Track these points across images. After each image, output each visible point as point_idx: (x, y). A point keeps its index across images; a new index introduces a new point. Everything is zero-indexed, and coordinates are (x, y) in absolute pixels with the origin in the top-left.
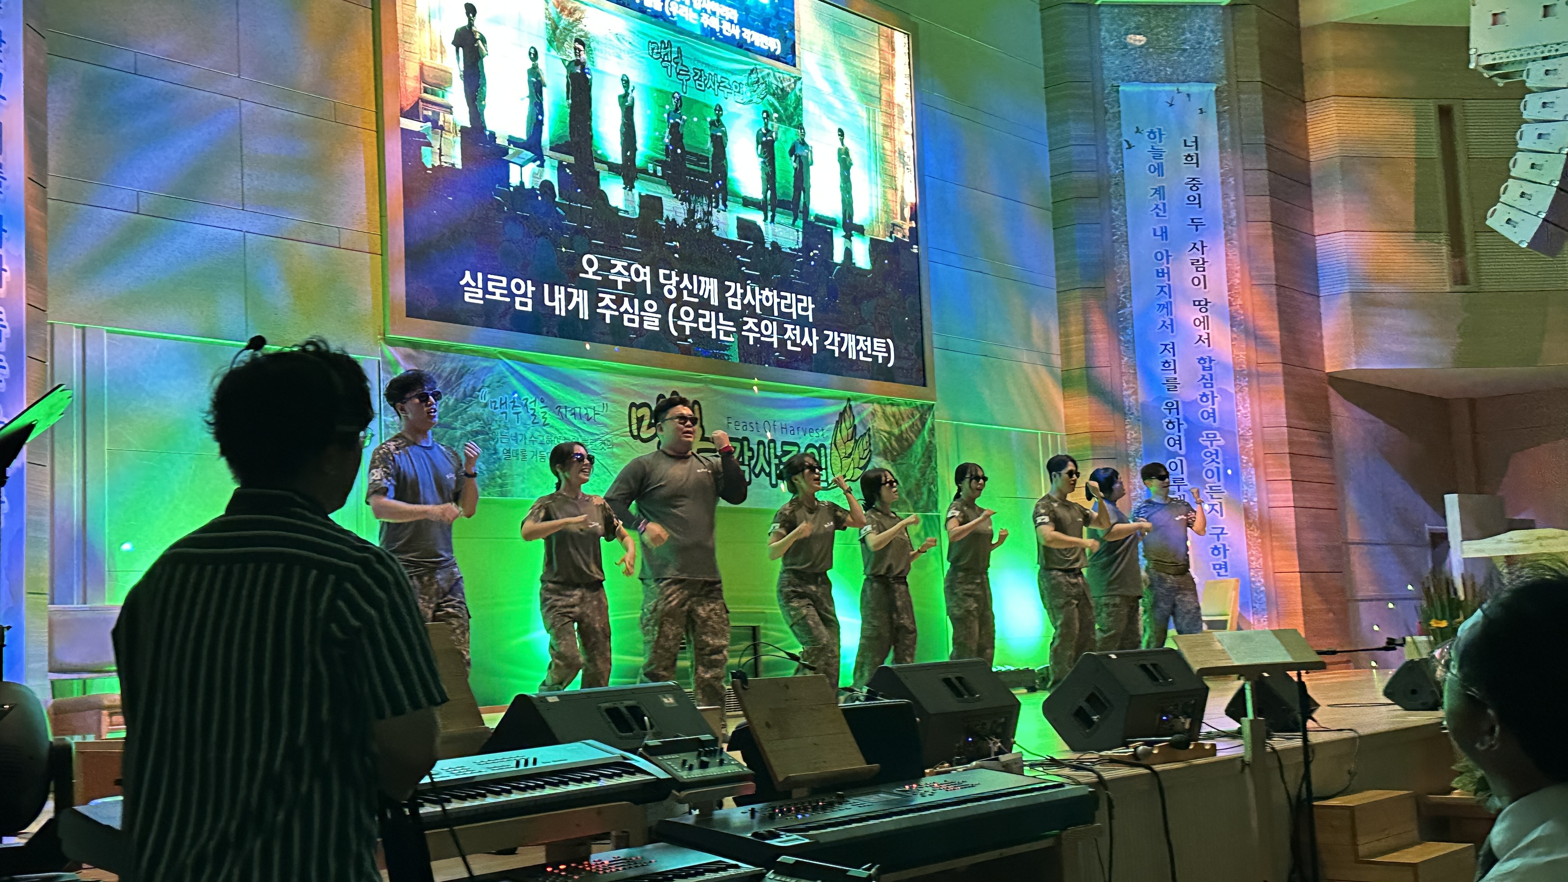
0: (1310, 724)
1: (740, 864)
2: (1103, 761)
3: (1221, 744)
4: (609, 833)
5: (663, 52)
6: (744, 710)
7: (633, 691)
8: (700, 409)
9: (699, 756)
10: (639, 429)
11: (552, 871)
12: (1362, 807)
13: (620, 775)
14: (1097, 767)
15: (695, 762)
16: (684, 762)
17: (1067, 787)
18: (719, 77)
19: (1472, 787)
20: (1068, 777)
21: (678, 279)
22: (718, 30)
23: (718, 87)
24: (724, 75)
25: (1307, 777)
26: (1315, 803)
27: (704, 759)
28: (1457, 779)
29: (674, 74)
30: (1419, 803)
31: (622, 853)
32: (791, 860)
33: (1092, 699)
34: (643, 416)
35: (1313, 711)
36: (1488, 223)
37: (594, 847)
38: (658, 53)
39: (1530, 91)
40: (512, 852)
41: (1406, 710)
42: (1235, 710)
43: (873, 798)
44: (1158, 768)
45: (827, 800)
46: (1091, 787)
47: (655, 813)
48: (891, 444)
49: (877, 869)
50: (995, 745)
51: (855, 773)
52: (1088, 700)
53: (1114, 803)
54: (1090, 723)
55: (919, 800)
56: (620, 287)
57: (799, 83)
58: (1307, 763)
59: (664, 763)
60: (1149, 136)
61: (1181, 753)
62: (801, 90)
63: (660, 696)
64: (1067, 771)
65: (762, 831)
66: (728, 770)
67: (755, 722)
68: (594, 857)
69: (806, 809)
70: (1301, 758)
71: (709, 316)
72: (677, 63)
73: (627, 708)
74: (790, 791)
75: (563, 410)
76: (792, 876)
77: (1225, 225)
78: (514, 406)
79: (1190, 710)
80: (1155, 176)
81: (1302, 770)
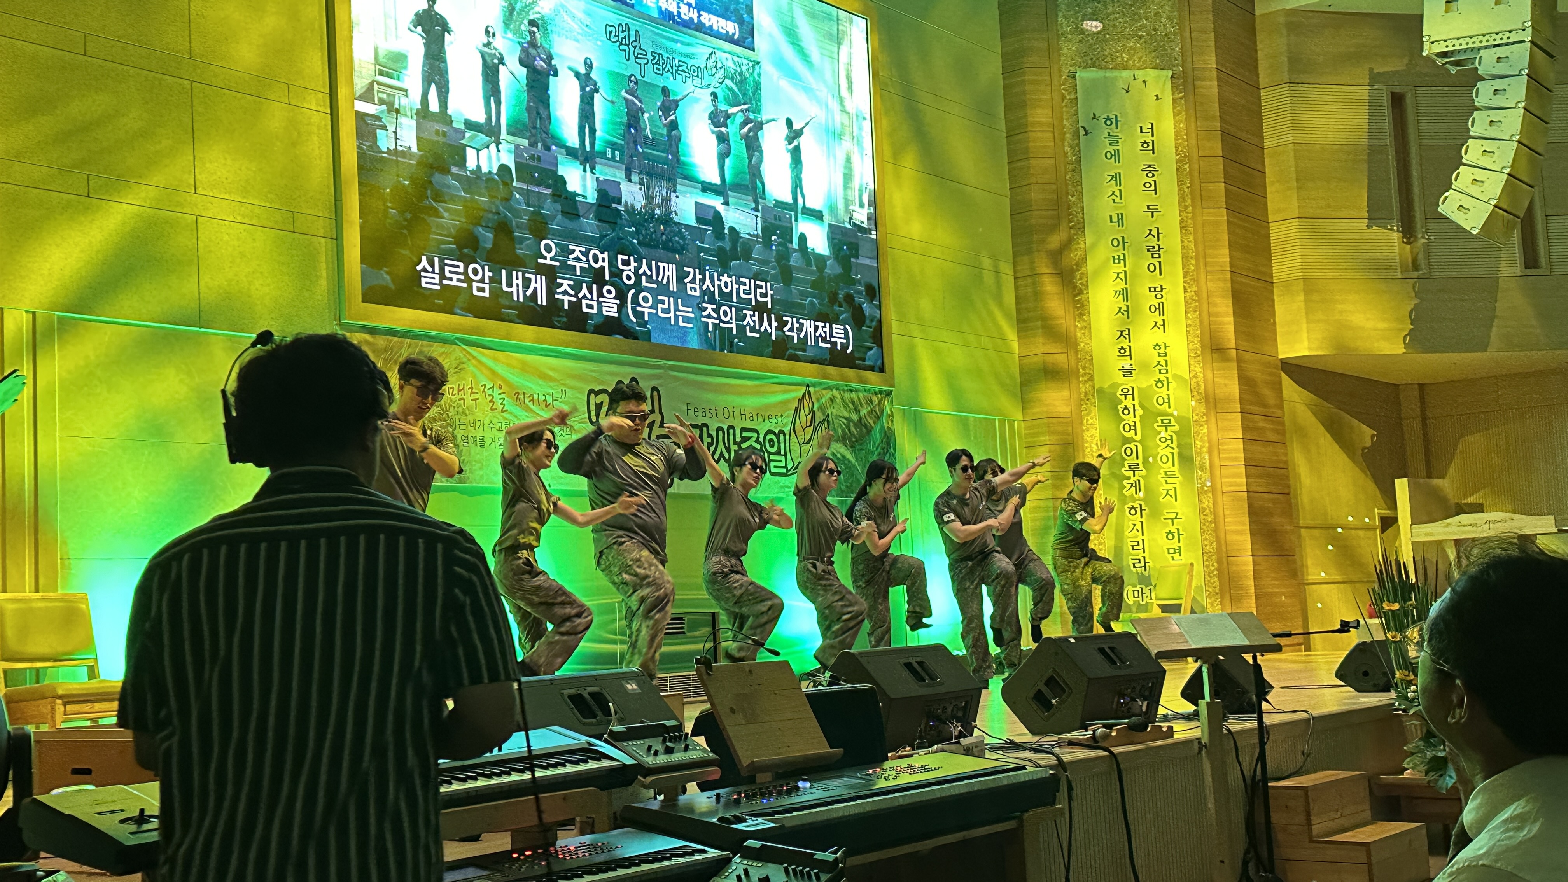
0: (1265, 705)
1: (707, 849)
2: (1060, 743)
3: (1178, 726)
4: (574, 819)
5: (621, 35)
6: (707, 694)
7: (596, 678)
8: (659, 395)
9: (664, 741)
10: (598, 415)
11: (518, 858)
12: (1315, 787)
13: (586, 762)
14: (1057, 750)
15: (660, 748)
16: (650, 748)
17: (1029, 769)
18: (677, 61)
19: (1423, 768)
20: (1029, 760)
21: (636, 264)
22: (676, 14)
23: (677, 71)
24: (682, 59)
25: (1262, 757)
26: (1269, 784)
27: (669, 744)
28: (1408, 760)
29: (632, 58)
30: (1371, 782)
31: (587, 839)
32: (757, 844)
33: (1051, 682)
34: (602, 403)
35: (1267, 693)
36: (1439, 209)
37: (560, 833)
38: (615, 36)
39: (1482, 79)
40: (476, 838)
41: (1359, 691)
42: (1192, 692)
43: (837, 783)
44: (1116, 750)
45: (792, 784)
46: (1051, 769)
47: (620, 797)
48: (849, 430)
49: (843, 852)
50: (956, 729)
51: (820, 757)
52: (1047, 683)
53: (1074, 784)
54: (1048, 706)
55: (882, 784)
56: (578, 273)
57: (757, 67)
58: (1262, 744)
59: (629, 749)
60: (1105, 123)
61: (1139, 735)
62: (759, 75)
63: (623, 682)
64: (1026, 754)
65: (728, 816)
66: (693, 755)
67: (719, 708)
68: (560, 843)
69: (771, 794)
70: (1256, 740)
71: (667, 302)
72: (635, 47)
73: (589, 694)
74: (755, 776)
75: (521, 397)
76: (758, 859)
77: (1180, 211)
78: (472, 392)
79: (1147, 693)
80: (1111, 163)
81: (1257, 750)
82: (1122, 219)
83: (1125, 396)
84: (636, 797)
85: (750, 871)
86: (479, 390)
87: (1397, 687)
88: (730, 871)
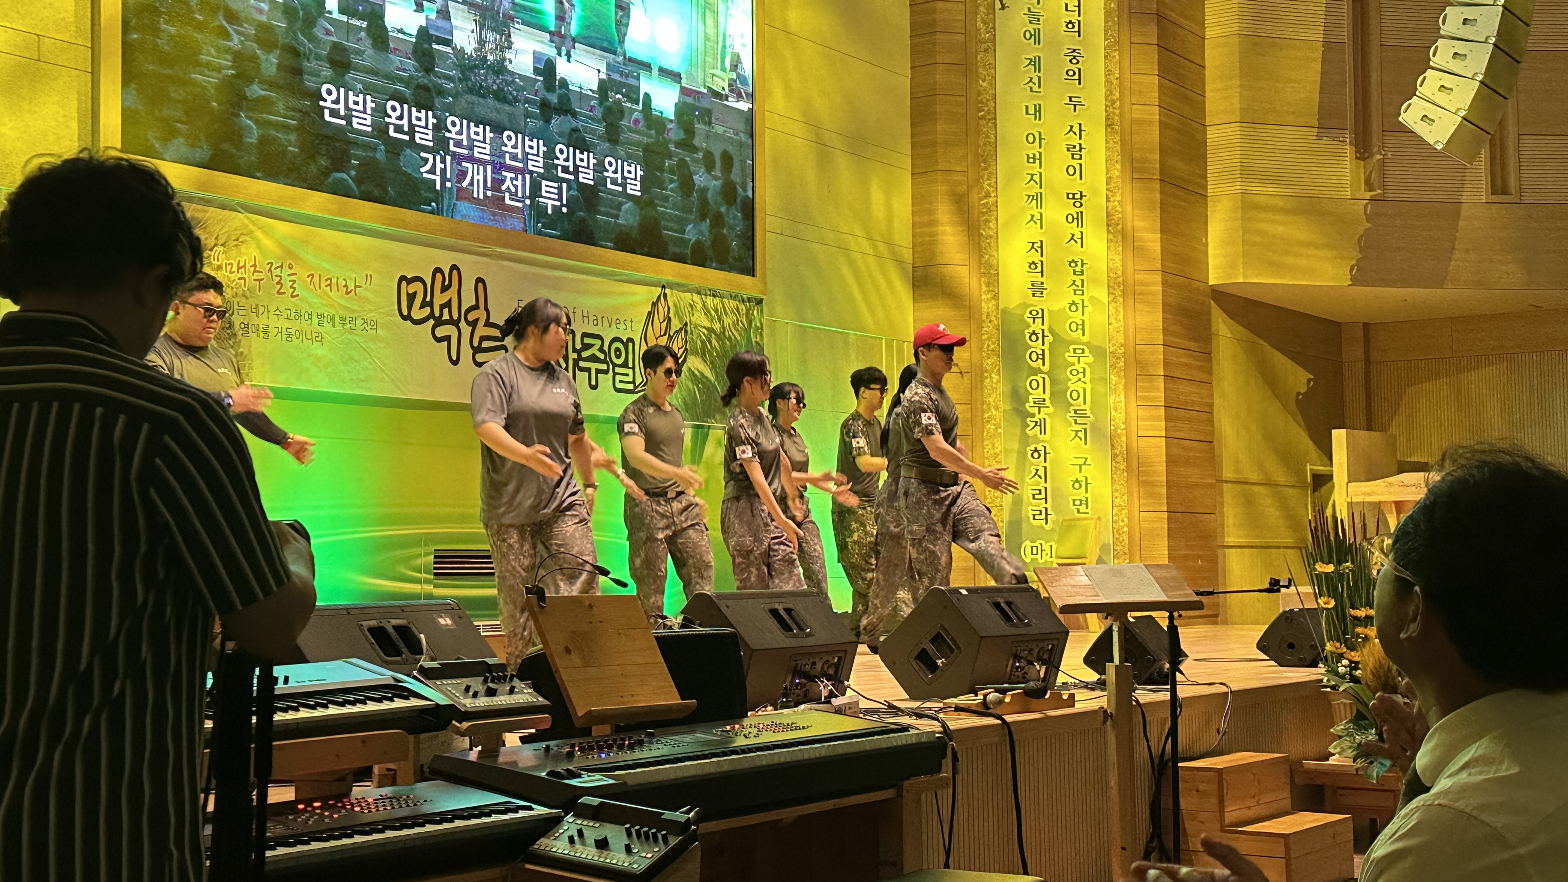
0: (1178, 676)
1: (534, 806)
2: (947, 709)
3: (1081, 695)
7: (403, 608)
8: (485, 287)
9: (485, 681)
10: (410, 307)
11: (304, 809)
13: (392, 699)
14: (941, 716)
15: (481, 688)
16: (467, 688)
17: (912, 732)
19: (1350, 753)
25: (1173, 732)
26: (1180, 765)
27: (491, 685)
28: (1335, 744)
30: (1292, 767)
31: (387, 791)
32: (595, 801)
33: (937, 639)
34: (415, 293)
35: (1181, 663)
36: (1400, 119)
37: (356, 783)
41: (1282, 666)
42: (1097, 656)
43: (688, 738)
44: (1009, 718)
45: (635, 738)
46: (935, 737)
47: (430, 745)
48: (710, 342)
49: (696, 813)
50: (825, 688)
51: (668, 709)
52: (933, 641)
53: (959, 756)
54: (933, 667)
55: (741, 742)
58: (1174, 718)
59: (443, 688)
61: (1035, 702)
63: (435, 616)
64: (907, 719)
65: (559, 770)
66: (520, 699)
67: (553, 647)
68: (356, 795)
69: (610, 747)
70: (1168, 713)
73: (394, 627)
74: (590, 728)
75: (316, 279)
76: (595, 818)
77: (1107, 106)
78: (255, 271)
79: (1046, 656)
80: (1030, 44)
81: (1168, 724)
82: (1040, 111)
83: (1034, 319)
84: (448, 745)
85: (586, 832)
86: (265, 269)
87: (1326, 660)
88: (561, 831)
